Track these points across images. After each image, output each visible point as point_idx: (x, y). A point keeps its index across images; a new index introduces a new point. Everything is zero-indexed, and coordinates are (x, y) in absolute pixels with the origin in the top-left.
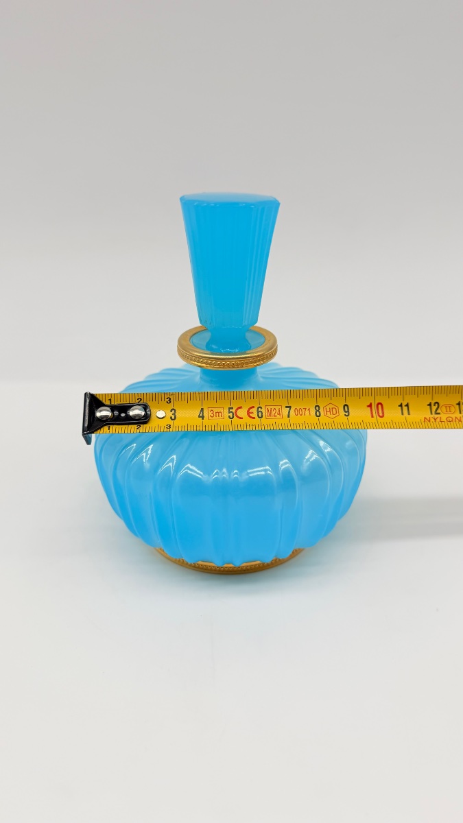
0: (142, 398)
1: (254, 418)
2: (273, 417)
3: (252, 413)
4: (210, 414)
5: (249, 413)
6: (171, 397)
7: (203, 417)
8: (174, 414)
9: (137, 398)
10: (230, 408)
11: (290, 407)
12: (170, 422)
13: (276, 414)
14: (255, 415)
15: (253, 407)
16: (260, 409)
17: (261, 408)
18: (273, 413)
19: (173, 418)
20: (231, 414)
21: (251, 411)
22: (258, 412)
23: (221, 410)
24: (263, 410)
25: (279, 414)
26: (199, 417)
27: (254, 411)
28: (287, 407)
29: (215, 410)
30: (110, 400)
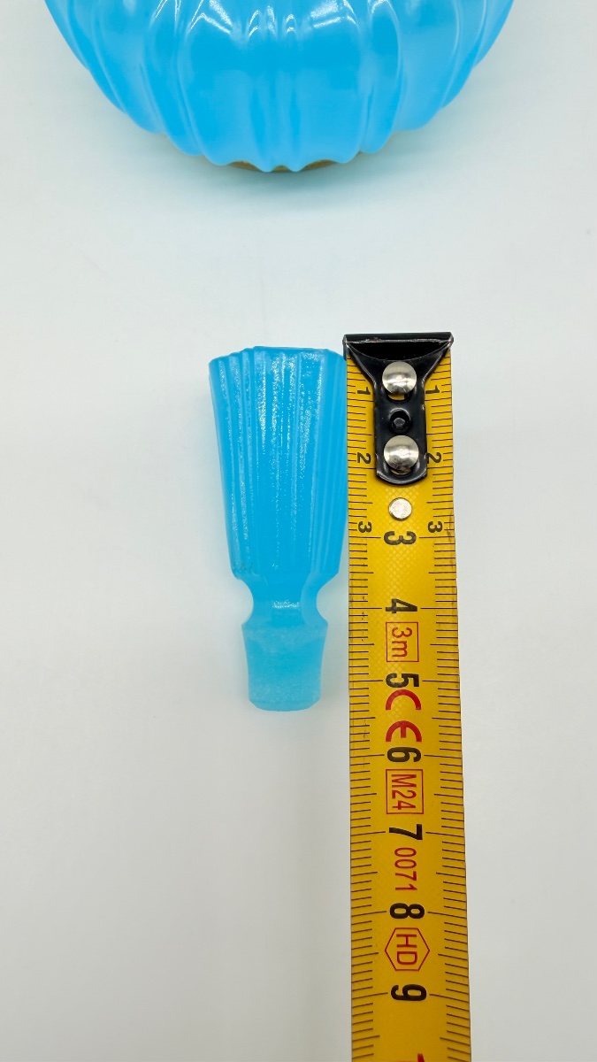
0: (442, 464)
1: (388, 738)
2: (390, 790)
3: (403, 735)
4: (402, 628)
5: (404, 726)
6: (443, 533)
7: (393, 609)
8: (401, 540)
9: (441, 451)
10: (416, 678)
11: (418, 836)
12: (378, 531)
13: (398, 797)
14: (398, 741)
15: (419, 738)
16: (413, 755)
17: (416, 759)
18: (404, 790)
19: (391, 538)
20: (399, 680)
21: (409, 731)
22: (406, 751)
23: (412, 655)
24: (410, 764)
25: (399, 807)
26: (394, 602)
27: (410, 741)
28: (419, 828)
29: (411, 641)
30: (437, 391)
